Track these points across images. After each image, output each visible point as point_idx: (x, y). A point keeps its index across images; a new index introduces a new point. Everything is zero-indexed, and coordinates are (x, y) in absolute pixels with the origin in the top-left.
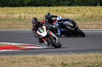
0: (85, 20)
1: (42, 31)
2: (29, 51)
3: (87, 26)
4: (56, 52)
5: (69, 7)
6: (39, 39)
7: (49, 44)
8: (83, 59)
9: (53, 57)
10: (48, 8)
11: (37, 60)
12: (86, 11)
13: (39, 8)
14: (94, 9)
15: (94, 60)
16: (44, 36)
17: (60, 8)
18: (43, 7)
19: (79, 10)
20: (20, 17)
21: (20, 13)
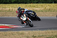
0: (46, 11)
1: (23, 17)
2: (15, 29)
3: (47, 15)
4: (29, 29)
5: (37, 4)
7: (27, 25)
8: (45, 33)
9: (28, 32)
10: (25, 4)
11: (19, 34)
12: (46, 6)
14: (51, 5)
15: (51, 34)
16: (24, 20)
17: (32, 5)
18: (22, 4)
19: (42, 6)
20: (10, 9)
21: (9, 7)
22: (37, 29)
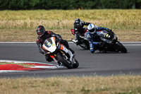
0: (115, 28)
6: (46, 56)
7: (59, 63)
8: (112, 83)
9: (70, 80)
11: (48, 85)
12: (117, 16)
13: (51, 11)
17: (80, 12)
18: (56, 11)
21: (25, 19)
22: (93, 72)
